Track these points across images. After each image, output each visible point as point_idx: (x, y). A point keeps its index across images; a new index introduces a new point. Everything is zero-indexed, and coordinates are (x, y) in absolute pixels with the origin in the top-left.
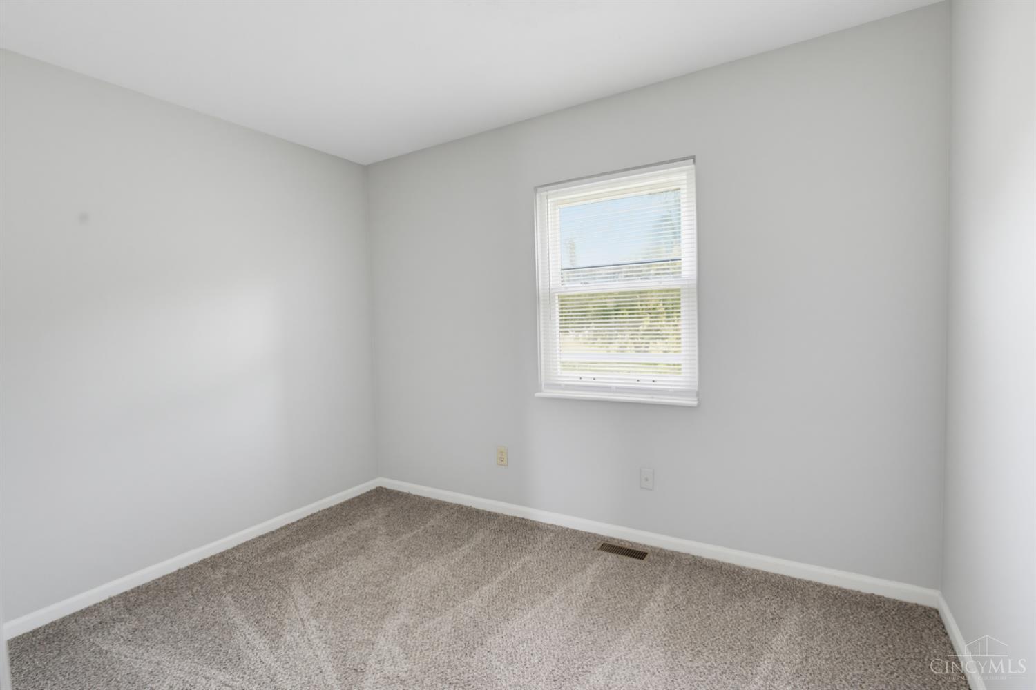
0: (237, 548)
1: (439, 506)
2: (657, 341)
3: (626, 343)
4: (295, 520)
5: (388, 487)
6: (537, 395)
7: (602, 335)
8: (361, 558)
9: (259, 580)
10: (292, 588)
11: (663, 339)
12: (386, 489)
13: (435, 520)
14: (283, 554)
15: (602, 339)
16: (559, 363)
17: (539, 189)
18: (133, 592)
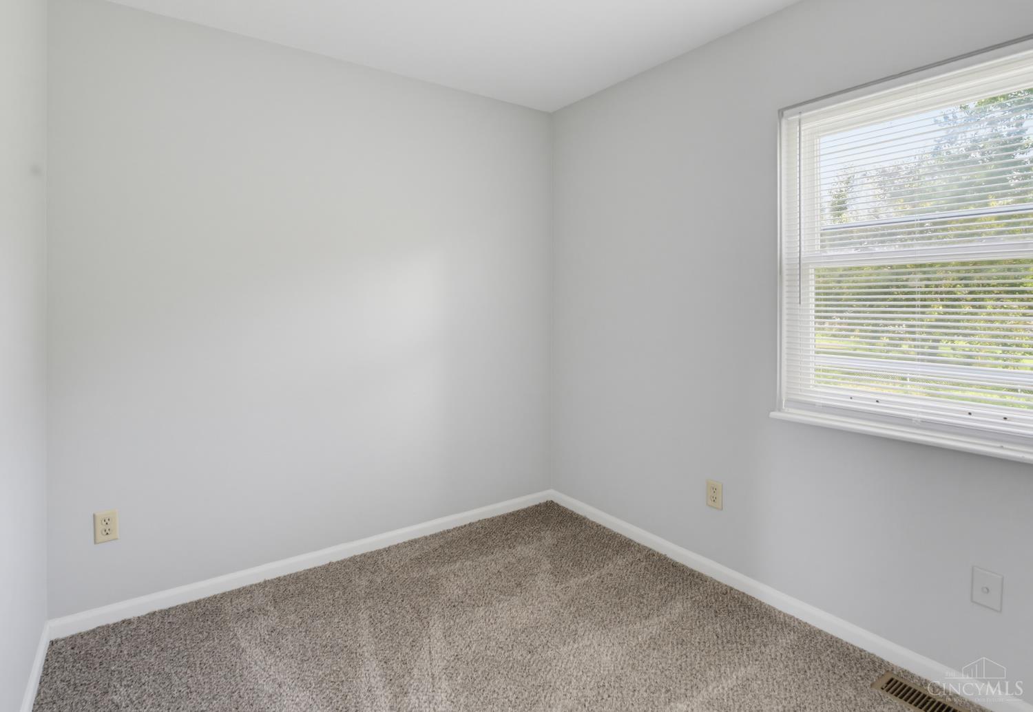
0: (388, 550)
1: (624, 545)
2: (955, 337)
3: (901, 339)
4: (451, 528)
5: (562, 504)
6: (774, 414)
7: (862, 325)
8: (516, 600)
9: (400, 601)
10: (431, 623)
11: (965, 335)
12: (558, 505)
13: (616, 566)
14: (431, 571)
15: (861, 331)
16: (812, 371)
17: (786, 113)
18: (285, 580)
